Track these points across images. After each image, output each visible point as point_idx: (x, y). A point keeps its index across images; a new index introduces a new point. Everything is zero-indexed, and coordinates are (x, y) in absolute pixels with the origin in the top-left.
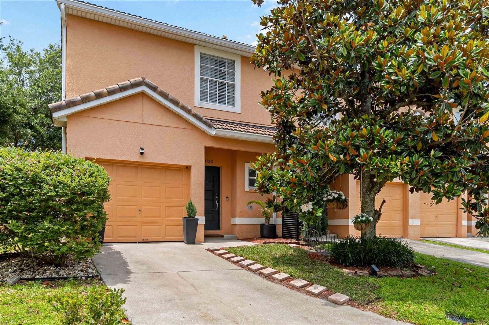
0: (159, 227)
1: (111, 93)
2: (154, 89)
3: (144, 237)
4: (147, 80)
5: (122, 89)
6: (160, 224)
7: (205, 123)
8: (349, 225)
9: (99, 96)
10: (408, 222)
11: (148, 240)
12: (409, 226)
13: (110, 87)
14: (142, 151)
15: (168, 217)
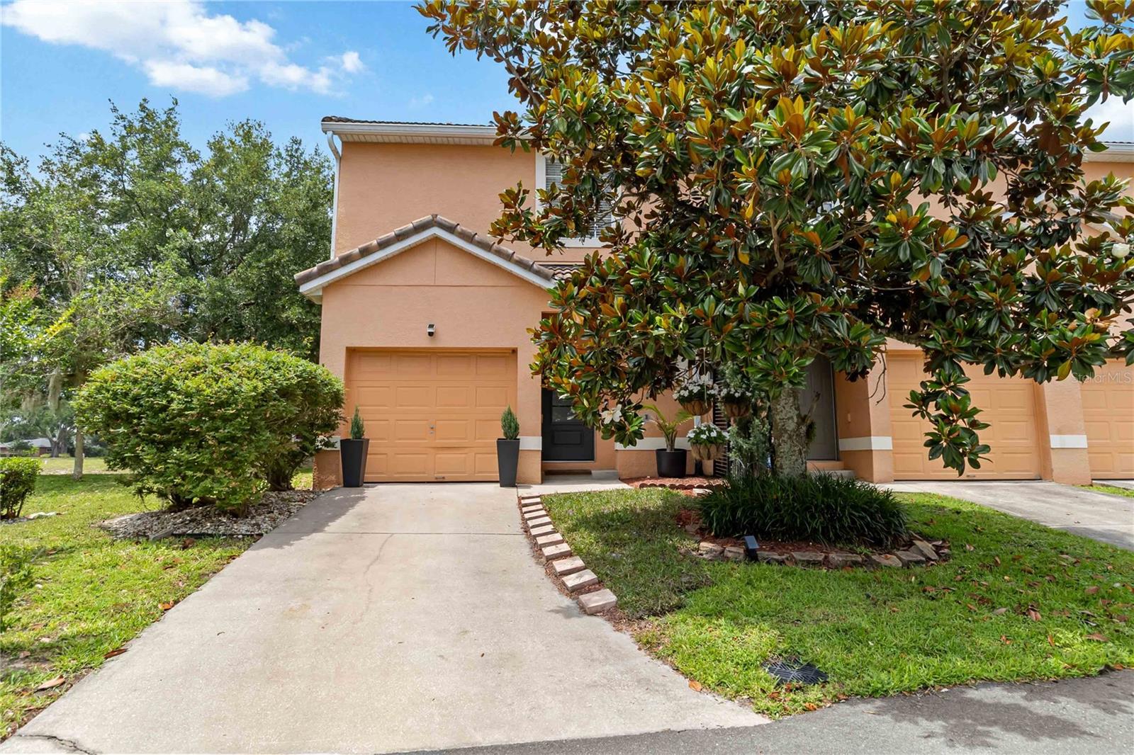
0: (463, 456)
1: (383, 245)
2: (451, 229)
3: (439, 473)
4: (439, 217)
5: (401, 237)
6: (466, 451)
7: (538, 273)
8: (872, 450)
9: (365, 252)
10: (1048, 442)
11: (444, 478)
12: (1052, 451)
13: (383, 237)
14: (431, 330)
15: (479, 439)
